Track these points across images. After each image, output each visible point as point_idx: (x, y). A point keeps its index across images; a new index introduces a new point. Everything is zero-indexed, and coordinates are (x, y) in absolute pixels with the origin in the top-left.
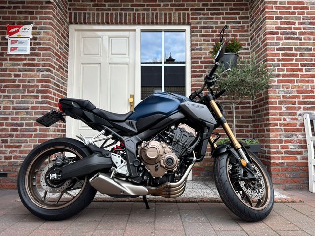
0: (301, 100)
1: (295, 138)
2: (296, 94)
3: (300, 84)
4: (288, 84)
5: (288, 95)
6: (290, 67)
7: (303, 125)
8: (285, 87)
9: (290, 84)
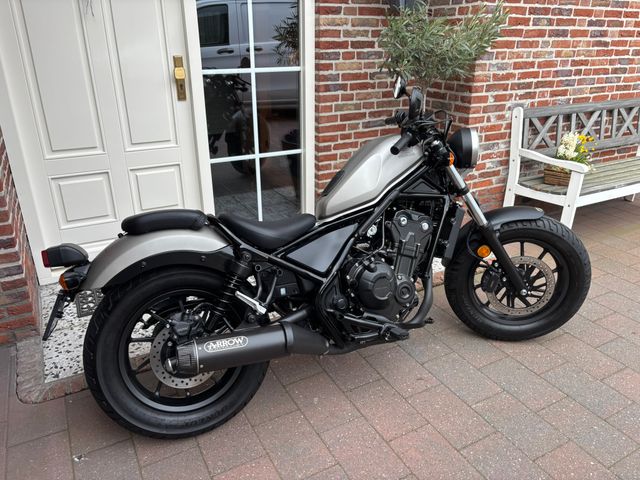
0: (516, 81)
1: (496, 150)
2: (512, 71)
3: (520, 50)
4: (505, 50)
5: (501, 73)
6: (514, 15)
7: (509, 126)
8: (500, 57)
9: (508, 50)
